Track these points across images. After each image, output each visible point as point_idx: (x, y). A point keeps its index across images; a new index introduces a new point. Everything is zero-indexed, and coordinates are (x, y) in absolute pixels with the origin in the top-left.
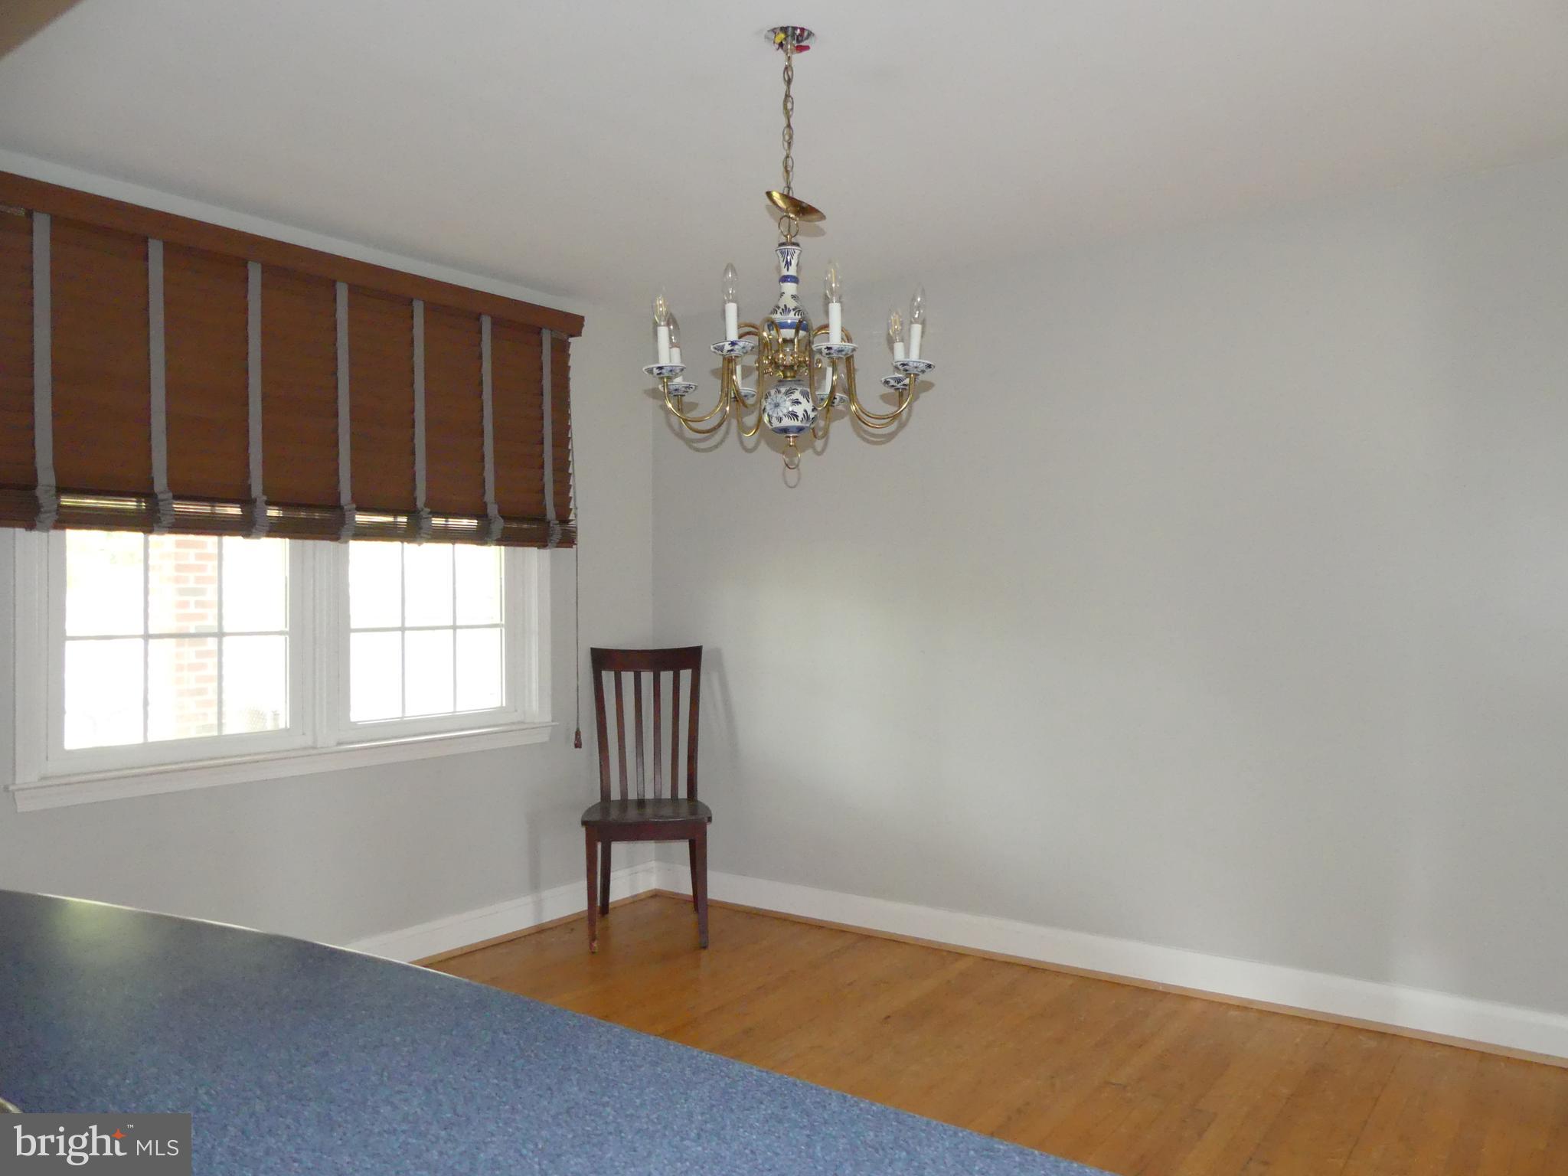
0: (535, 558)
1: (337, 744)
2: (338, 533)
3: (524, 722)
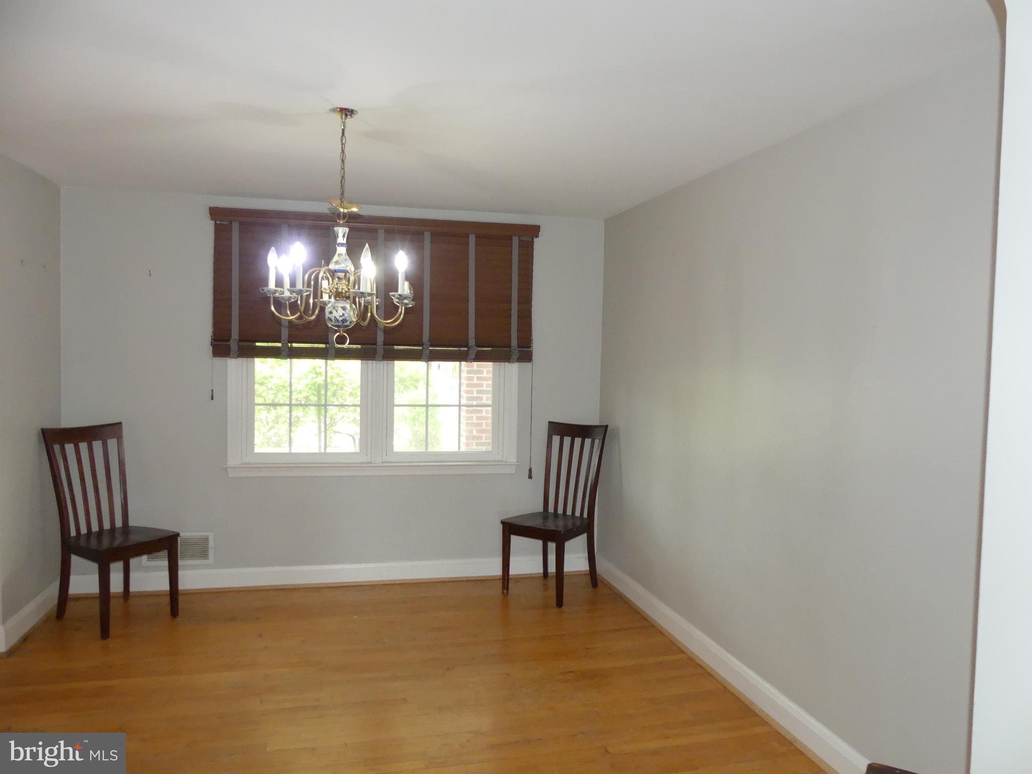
0: (513, 369)
1: (383, 462)
2: (374, 358)
3: (501, 461)
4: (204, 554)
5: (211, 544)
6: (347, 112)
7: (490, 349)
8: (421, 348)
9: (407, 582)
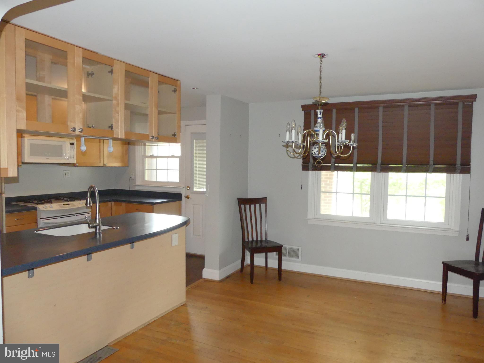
0: (458, 177)
1: (381, 223)
2: (376, 171)
3: (450, 229)
4: (297, 256)
5: (300, 252)
6: (323, 56)
7: (446, 166)
8: (402, 166)
9: (391, 286)
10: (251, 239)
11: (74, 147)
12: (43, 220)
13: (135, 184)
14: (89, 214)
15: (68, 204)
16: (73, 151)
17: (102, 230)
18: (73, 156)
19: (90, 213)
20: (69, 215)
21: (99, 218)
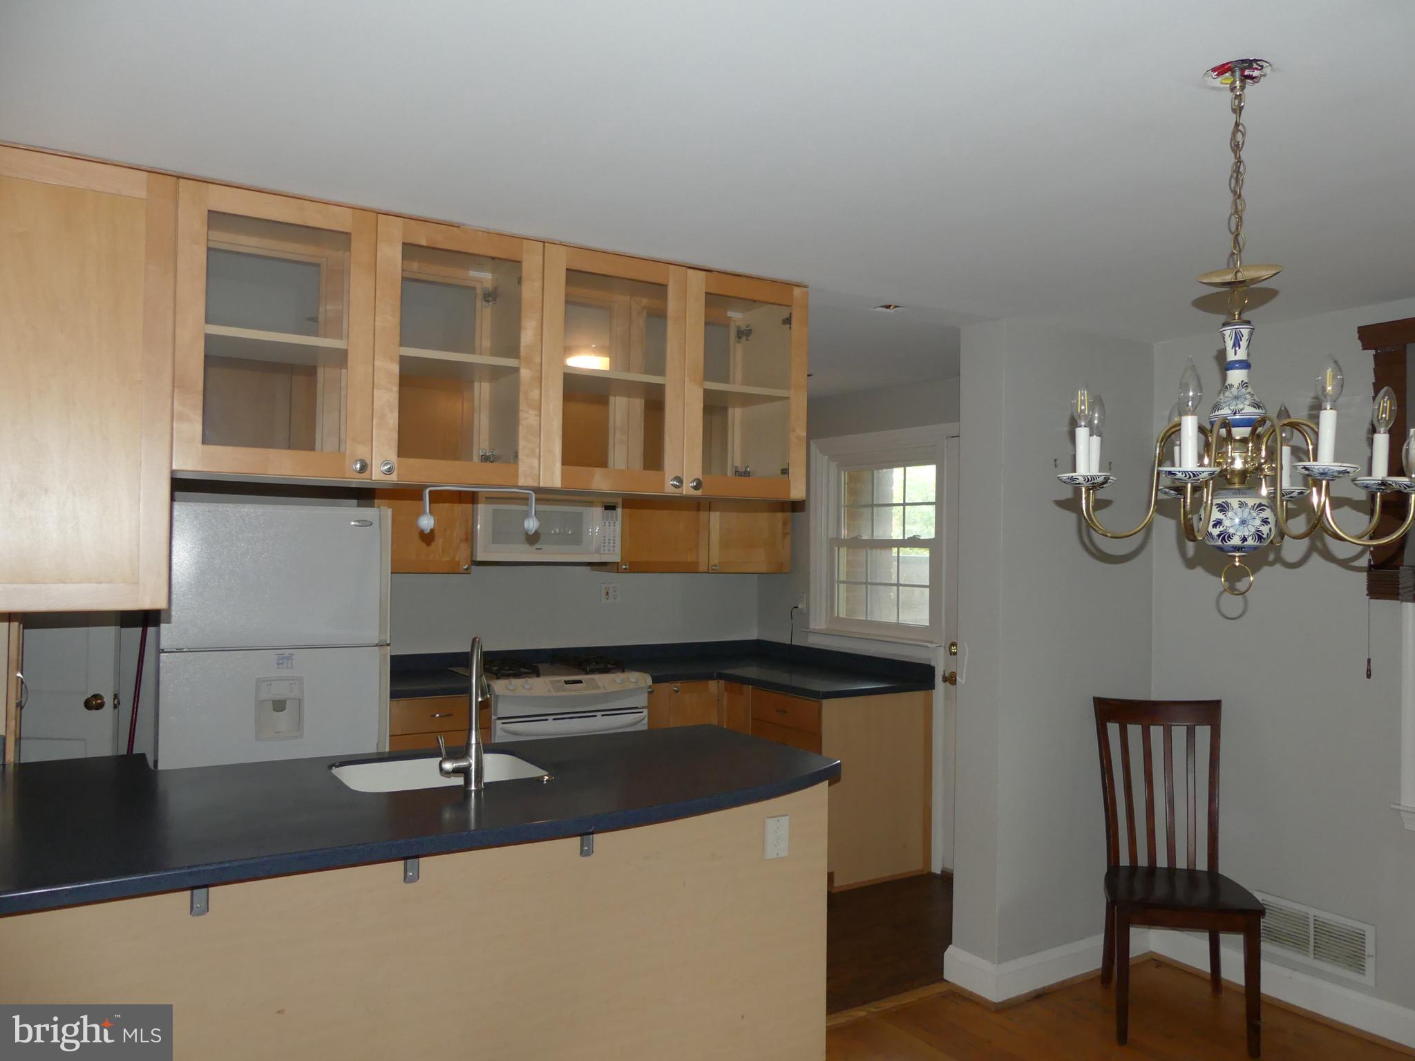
4: (1355, 961)
5: (1371, 949)
10: (1143, 861)
11: (617, 517)
12: (503, 723)
13: (808, 628)
14: (642, 712)
15: (580, 682)
16: (612, 527)
17: (484, 784)
18: (612, 541)
19: (645, 711)
20: (584, 712)
21: (477, 744)
